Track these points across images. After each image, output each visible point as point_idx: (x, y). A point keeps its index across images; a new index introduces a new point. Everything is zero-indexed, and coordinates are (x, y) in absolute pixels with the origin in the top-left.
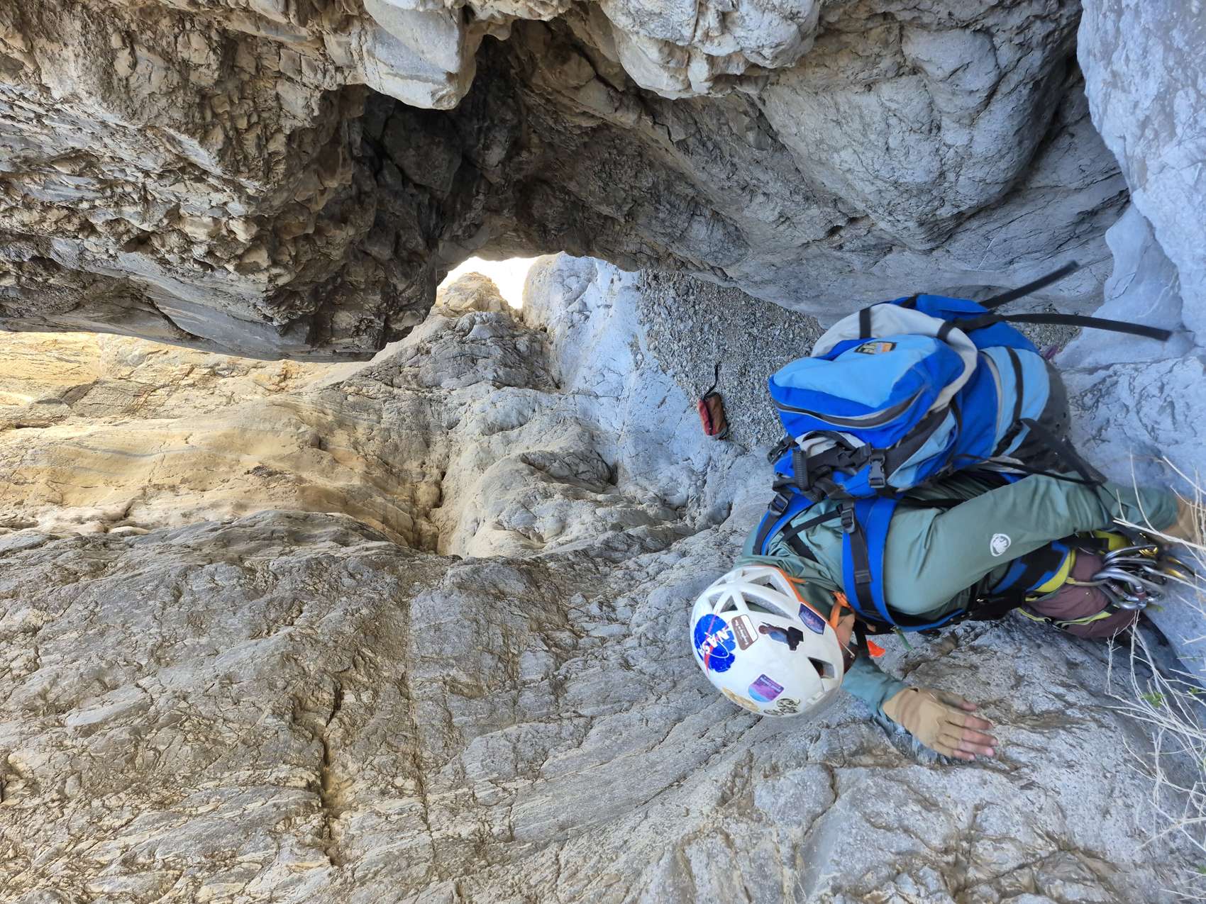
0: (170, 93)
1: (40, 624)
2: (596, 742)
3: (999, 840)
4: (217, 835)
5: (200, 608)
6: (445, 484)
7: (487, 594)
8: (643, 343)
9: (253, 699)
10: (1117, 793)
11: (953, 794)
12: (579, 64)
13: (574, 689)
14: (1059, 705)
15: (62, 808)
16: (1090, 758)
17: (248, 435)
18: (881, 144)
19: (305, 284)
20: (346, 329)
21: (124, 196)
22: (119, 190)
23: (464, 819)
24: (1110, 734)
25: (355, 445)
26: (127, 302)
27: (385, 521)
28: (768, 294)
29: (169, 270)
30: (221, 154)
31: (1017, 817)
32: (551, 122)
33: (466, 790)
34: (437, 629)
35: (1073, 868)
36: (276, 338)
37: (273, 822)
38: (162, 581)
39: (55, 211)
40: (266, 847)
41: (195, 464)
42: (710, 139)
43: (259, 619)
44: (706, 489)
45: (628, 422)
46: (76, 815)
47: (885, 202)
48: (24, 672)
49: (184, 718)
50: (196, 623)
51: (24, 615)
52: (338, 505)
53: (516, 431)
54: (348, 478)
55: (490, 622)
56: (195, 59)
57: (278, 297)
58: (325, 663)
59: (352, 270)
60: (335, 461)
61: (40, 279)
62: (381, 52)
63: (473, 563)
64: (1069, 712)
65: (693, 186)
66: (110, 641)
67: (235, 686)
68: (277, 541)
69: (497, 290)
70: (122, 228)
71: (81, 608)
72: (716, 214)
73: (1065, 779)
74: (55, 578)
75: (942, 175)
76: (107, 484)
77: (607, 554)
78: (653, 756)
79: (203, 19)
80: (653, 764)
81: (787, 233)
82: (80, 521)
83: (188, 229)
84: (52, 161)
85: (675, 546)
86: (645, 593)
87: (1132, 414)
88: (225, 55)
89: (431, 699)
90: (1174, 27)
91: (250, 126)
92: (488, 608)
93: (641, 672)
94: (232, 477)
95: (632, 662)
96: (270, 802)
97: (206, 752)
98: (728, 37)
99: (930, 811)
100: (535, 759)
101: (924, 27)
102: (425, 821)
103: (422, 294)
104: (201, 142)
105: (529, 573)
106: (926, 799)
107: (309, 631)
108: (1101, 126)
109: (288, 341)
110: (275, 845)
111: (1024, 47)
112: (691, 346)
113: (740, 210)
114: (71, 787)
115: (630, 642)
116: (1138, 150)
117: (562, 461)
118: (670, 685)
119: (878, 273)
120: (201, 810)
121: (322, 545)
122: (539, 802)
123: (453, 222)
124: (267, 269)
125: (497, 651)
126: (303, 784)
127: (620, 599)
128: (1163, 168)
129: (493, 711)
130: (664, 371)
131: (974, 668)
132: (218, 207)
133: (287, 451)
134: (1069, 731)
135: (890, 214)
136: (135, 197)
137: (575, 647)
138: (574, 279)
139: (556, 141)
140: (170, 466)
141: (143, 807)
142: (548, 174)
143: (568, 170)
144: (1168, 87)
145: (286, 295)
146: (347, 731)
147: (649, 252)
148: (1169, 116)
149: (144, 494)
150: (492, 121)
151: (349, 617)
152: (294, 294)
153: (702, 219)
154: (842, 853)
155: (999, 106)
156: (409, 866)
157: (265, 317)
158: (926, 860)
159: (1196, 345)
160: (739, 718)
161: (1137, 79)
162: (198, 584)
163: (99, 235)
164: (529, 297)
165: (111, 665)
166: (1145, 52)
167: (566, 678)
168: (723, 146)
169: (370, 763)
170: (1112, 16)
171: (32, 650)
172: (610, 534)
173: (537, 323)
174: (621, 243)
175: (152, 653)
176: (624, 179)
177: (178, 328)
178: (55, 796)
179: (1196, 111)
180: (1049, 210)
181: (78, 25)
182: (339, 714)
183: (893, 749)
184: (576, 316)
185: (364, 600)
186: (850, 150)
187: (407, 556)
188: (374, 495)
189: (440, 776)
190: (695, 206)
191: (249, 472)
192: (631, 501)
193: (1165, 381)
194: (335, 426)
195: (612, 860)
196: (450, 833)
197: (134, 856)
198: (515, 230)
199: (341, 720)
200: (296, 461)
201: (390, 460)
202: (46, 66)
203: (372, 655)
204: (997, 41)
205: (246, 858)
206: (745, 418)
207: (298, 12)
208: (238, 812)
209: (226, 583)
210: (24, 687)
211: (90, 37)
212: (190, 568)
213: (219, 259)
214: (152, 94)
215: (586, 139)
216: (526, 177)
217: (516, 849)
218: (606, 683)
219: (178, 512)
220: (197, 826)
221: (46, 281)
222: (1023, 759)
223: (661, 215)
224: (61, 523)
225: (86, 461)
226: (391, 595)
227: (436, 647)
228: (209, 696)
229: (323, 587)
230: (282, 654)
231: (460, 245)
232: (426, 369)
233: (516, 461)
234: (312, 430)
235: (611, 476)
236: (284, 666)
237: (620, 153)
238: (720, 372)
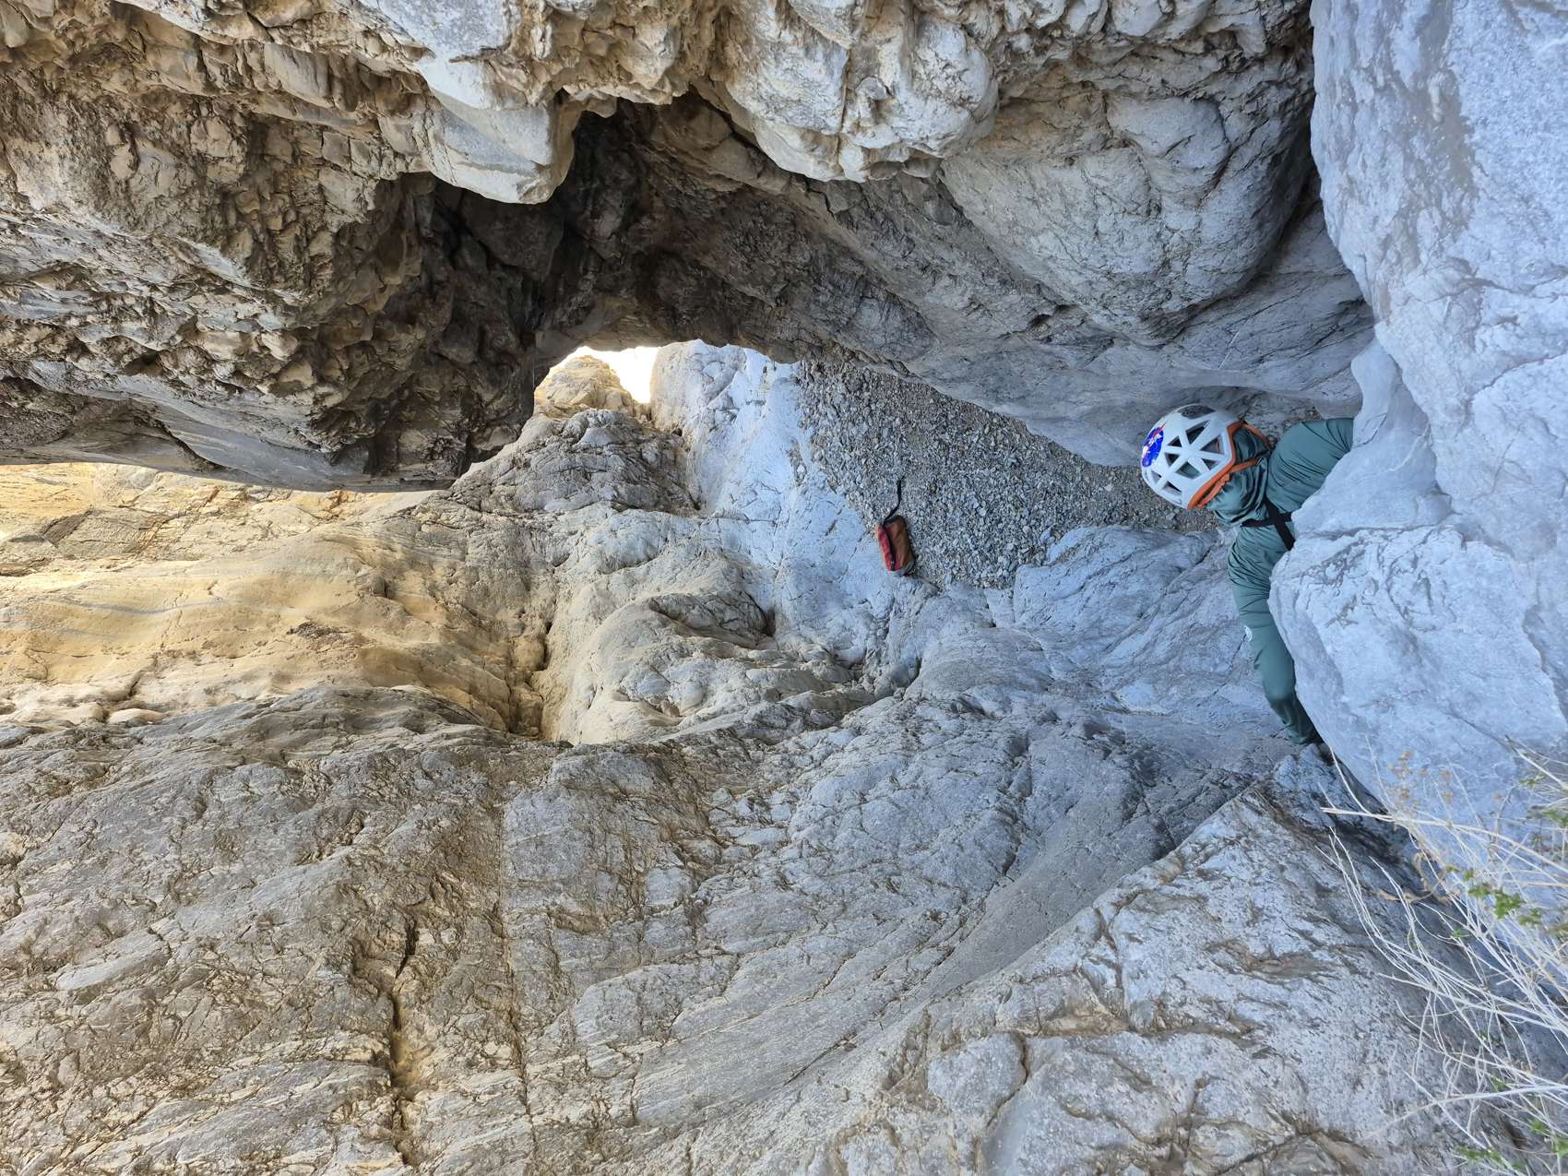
0: (183, 194)
1: (21, 852)
2: (743, 988)
3: (1222, 1126)
4: (255, 1130)
5: (231, 825)
6: (551, 638)
7: (604, 794)
8: (805, 451)
9: (299, 946)
10: (1370, 1056)
11: (1170, 1067)
12: (711, 119)
13: (716, 916)
14: (1305, 945)
15: (54, 1100)
16: (1339, 1014)
17: (292, 581)
18: (1088, 225)
19: (363, 401)
20: (417, 453)
21: (124, 310)
22: (118, 303)
23: (574, 1097)
24: (1366, 982)
25: (433, 590)
26: (130, 428)
27: (472, 690)
28: (962, 393)
29: (185, 393)
30: (250, 263)
31: (1247, 1095)
32: (678, 185)
33: (576, 1057)
34: (540, 843)
35: (1313, 1157)
36: (325, 468)
37: (330, 1108)
38: (181, 790)
39: (35, 330)
40: (320, 1143)
41: (221, 622)
42: (879, 209)
43: (307, 838)
44: (888, 640)
45: (787, 554)
46: (73, 1110)
47: (1098, 295)
49: (212, 974)
50: (225, 845)
52: (409, 673)
53: (643, 567)
54: (423, 635)
55: (608, 831)
56: (214, 151)
57: (326, 420)
58: (395, 895)
59: (423, 378)
60: (407, 613)
61: (15, 404)
62: (451, 136)
63: (585, 752)
64: (1316, 954)
65: (861, 263)
66: (114, 872)
67: (277, 929)
68: (331, 729)
69: (617, 380)
70: (122, 347)
71: (74, 829)
72: (892, 298)
73: (1309, 1043)
74: (41, 789)
75: (1166, 263)
76: (106, 651)
77: (760, 733)
78: (815, 1006)
79: (224, 103)
80: (815, 1017)
81: (982, 321)
82: (71, 703)
83: (208, 346)
84: (30, 278)
85: (847, 720)
86: (808, 785)
87: (1382, 591)
88: (252, 145)
89: (531, 936)
90: (1414, 134)
91: (286, 226)
92: (605, 813)
93: (802, 892)
94: (270, 639)
95: (790, 879)
96: (324, 1083)
97: (241, 1017)
98: (883, 127)
99: (1139, 1091)
100: (665, 1014)
101: (1132, 95)
102: (524, 1102)
103: (516, 404)
104: (223, 251)
105: (658, 763)
106: (1136, 1076)
107: (373, 852)
108: (1338, 239)
109: (340, 471)
110: (331, 1140)
111: (1259, 117)
112: (866, 456)
113: (920, 294)
114: (65, 1072)
115: (788, 852)
116: (1380, 274)
117: (703, 607)
118: (839, 908)
119: (1099, 371)
120: (235, 1096)
121: (389, 732)
122: (669, 1072)
123: (555, 307)
124: (311, 388)
125: (617, 869)
126: (367, 1056)
127: (776, 794)
128: (1407, 300)
129: (611, 950)
130: (833, 488)
131: (1201, 900)
132: (246, 319)
133: (343, 601)
134: (1314, 980)
135: (1105, 307)
136: (139, 310)
137: (718, 860)
139: (686, 207)
140: (189, 626)
141: (160, 1094)
142: (676, 245)
143: (701, 241)
144: (1410, 203)
145: (336, 417)
146: (423, 983)
147: (809, 340)
148: (1413, 239)
149: (155, 664)
150: (602, 180)
151: (424, 832)
152: (348, 415)
153: (875, 303)
154: (1031, 1150)
155: (1231, 184)
156: (503, 1163)
157: (310, 443)
158: (1132, 1153)
159: (1453, 512)
160: (925, 952)
161: (1376, 190)
162: (227, 793)
163: (92, 356)
164: (658, 389)
165: (115, 906)
166: (1384, 159)
167: (705, 902)
168: (895, 216)
169: (454, 1025)
170: (1347, 109)
171: (12, 888)
172: (764, 705)
173: (668, 424)
174: (773, 329)
175: (169, 887)
176: (773, 253)
177: (197, 457)
178: (46, 1084)
179: (1441, 236)
180: (1305, 299)
181: (63, 119)
182: (412, 960)
183: (1101, 1008)
184: (720, 415)
185: (443, 808)
186: (1051, 235)
187: (500, 744)
188: (459, 657)
189: (544, 1039)
190: (865, 285)
191: (292, 631)
192: (792, 659)
193: (1419, 553)
194: (406, 566)
195: (755, 1158)
196: (556, 1117)
197: (150, 1162)
198: (637, 314)
199: (415, 968)
200: (354, 614)
201: (479, 609)
202: (22, 171)
203: (454, 880)
204: (1224, 110)
205: (294, 1158)
206: (936, 549)
207: (344, 95)
208: (284, 1097)
209: (264, 791)
211: (78, 134)
212: (216, 772)
213: (249, 380)
214: (159, 198)
215: (723, 204)
216: (648, 248)
217: (640, 1137)
218: (757, 909)
219: (201, 688)
220: (230, 1119)
221: (23, 406)
222: (1258, 1018)
223: (822, 298)
224: (46, 707)
225: (77, 622)
226: (478, 800)
227: (538, 867)
228: (244, 943)
229: (390, 792)
230: (338, 884)
231: (566, 334)
232: (525, 487)
233: (643, 609)
234: (376, 573)
235: (766, 625)
236: (340, 900)
237: (768, 221)
238: (904, 490)
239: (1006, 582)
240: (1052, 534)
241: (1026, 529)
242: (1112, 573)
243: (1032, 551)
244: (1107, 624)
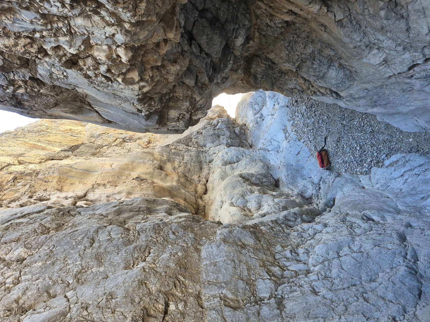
1: (26, 256)
5: (102, 250)
6: (208, 185)
7: (237, 245)
8: (289, 128)
9: (122, 310)
17: (134, 164)
19: (156, 93)
20: (174, 118)
21: (58, 29)
25: (174, 169)
26: (79, 104)
27: (185, 200)
29: (92, 83)
32: (268, 22)
34: (215, 265)
36: (143, 121)
38: (86, 235)
39: (22, 39)
41: (113, 175)
42: (355, 18)
43: (129, 257)
44: (321, 191)
45: (283, 161)
48: (11, 286)
50: (99, 259)
51: (20, 251)
52: (167, 193)
53: (236, 164)
54: (171, 182)
55: (240, 261)
57: (144, 99)
58: (160, 286)
59: (177, 89)
60: (167, 175)
61: (36, 90)
63: (228, 227)
66: (57, 268)
67: (113, 300)
68: (142, 213)
69: (226, 111)
70: (61, 53)
71: (46, 248)
72: (341, 65)
74: (39, 231)
76: (79, 183)
77: (286, 222)
81: (383, 70)
82: (66, 198)
83: (96, 54)
85: (318, 220)
86: (312, 246)
89: (214, 309)
92: (238, 254)
93: (323, 297)
94: (127, 181)
95: (317, 290)
103: (206, 103)
105: (254, 233)
107: (153, 266)
109: (149, 123)
112: (313, 129)
113: (360, 59)
115: (312, 277)
117: (256, 177)
118: (344, 308)
121: (160, 214)
123: (219, 74)
124: (138, 83)
125: (245, 278)
127: (299, 249)
130: (299, 140)
132: (110, 37)
133: (148, 171)
136: (65, 30)
137: (283, 277)
138: (257, 106)
139: (269, 32)
140: (104, 176)
142: (260, 52)
143: (271, 48)
145: (147, 99)
147: (299, 88)
149: (93, 187)
150: (239, 25)
151: (172, 257)
152: (151, 99)
153: (334, 68)
157: (138, 110)
162: (103, 237)
163: (50, 56)
164: (238, 114)
165: (54, 283)
167: (282, 297)
168: (362, 21)
171: (18, 272)
173: (242, 123)
174: (287, 84)
175: (76, 276)
176: (298, 49)
177: (102, 117)
182: (167, 318)
184: (259, 119)
185: (179, 247)
188: (181, 189)
190: (331, 62)
191: (133, 179)
192: (288, 196)
194: (167, 161)
198: (242, 80)
200: (152, 175)
201: (187, 175)
203: (183, 280)
206: (339, 161)
209: (116, 237)
210: (9, 295)
212: (99, 228)
213: (113, 74)
216: (250, 54)
218: (306, 304)
219: (105, 195)
221: (39, 91)
223: (315, 66)
224: (58, 199)
225: (73, 173)
226: (192, 245)
227: (215, 275)
228: (99, 307)
229: (160, 239)
230: (139, 280)
231: (219, 87)
232: (201, 140)
233: (237, 177)
234: (159, 163)
235: (276, 184)
236: (139, 288)
237: (298, 37)
238: (327, 140)
239: (368, 173)
240: (386, 156)
241: (375, 154)
242: (416, 170)
243: (378, 162)
244: (419, 189)
